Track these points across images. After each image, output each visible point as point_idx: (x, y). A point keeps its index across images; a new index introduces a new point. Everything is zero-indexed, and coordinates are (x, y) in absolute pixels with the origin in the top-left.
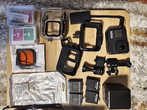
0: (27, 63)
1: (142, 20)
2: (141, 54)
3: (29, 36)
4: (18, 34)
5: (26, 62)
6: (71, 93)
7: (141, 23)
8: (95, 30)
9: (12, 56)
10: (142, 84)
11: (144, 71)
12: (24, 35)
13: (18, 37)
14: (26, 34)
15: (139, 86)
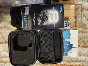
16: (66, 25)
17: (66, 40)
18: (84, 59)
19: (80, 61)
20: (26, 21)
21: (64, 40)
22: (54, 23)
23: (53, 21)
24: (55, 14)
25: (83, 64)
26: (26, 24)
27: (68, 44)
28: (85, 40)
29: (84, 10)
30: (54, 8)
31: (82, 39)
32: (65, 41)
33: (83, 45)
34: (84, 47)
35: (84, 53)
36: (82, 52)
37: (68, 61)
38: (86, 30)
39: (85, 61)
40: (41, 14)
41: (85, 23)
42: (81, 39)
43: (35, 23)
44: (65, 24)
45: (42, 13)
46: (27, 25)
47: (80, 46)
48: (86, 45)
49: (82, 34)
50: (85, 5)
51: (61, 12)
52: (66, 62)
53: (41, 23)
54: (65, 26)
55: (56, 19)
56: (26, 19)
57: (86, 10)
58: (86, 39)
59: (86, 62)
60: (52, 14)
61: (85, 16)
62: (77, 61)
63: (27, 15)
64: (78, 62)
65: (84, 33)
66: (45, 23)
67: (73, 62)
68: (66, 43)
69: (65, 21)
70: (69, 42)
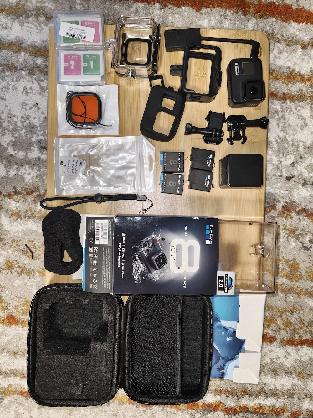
0: (87, 120)
1: (281, 52)
2: (280, 114)
3: (92, 67)
4: (73, 63)
5: (85, 117)
6: (164, 172)
7: (279, 58)
8: (209, 63)
9: (59, 103)
10: (284, 170)
11: (286, 146)
12: (83, 64)
13: (72, 67)
14: (86, 64)
15: (279, 174)
16: (221, 286)
17: (224, 323)
18: (289, 387)
19: (274, 394)
20: (95, 263)
21: (216, 324)
22: (185, 277)
23: (181, 271)
24: (191, 248)
25: (285, 405)
26: (95, 275)
27: (228, 339)
28: (294, 318)
29: (293, 214)
30: (186, 229)
31: (284, 315)
32: (220, 327)
33: (284, 335)
34: (291, 342)
35: (289, 363)
36: (282, 360)
37: (230, 393)
38: (297, 284)
39: (290, 395)
40: (145, 245)
41: (294, 259)
42: (281, 316)
43: (123, 274)
44: (219, 283)
45: (148, 242)
46: (99, 278)
47: (275, 339)
48: (296, 337)
49: (283, 299)
50: (298, 195)
51: (207, 242)
52: (224, 396)
53: (143, 274)
54: (220, 289)
55: (190, 264)
56: (96, 257)
57: (298, 213)
58: (296, 316)
59: (296, 396)
60: (178, 249)
61: (297, 233)
62: (261, 392)
63: (100, 247)
64: (267, 396)
65: (289, 292)
66: (156, 275)
67: (250, 395)
68: (223, 333)
69: (220, 273)
70: (234, 332)
